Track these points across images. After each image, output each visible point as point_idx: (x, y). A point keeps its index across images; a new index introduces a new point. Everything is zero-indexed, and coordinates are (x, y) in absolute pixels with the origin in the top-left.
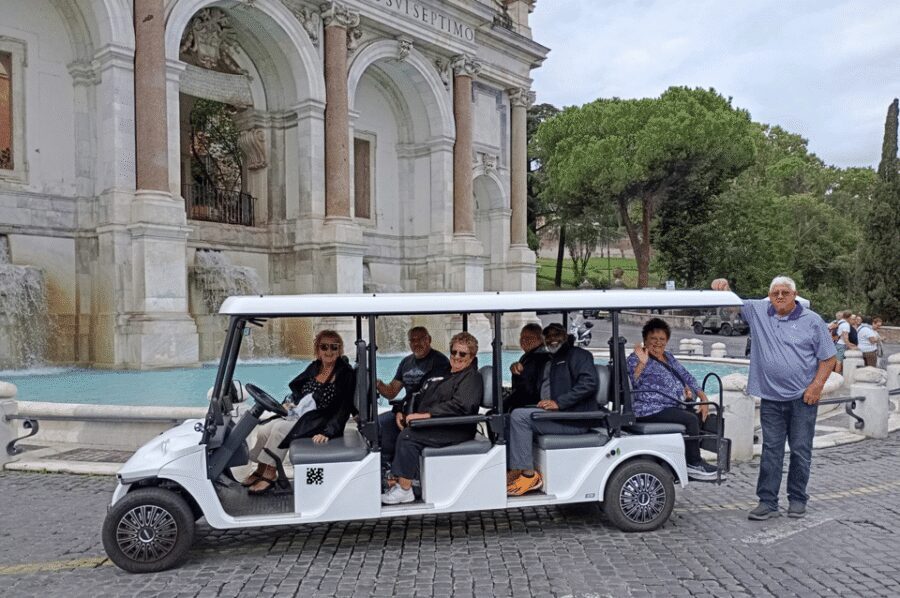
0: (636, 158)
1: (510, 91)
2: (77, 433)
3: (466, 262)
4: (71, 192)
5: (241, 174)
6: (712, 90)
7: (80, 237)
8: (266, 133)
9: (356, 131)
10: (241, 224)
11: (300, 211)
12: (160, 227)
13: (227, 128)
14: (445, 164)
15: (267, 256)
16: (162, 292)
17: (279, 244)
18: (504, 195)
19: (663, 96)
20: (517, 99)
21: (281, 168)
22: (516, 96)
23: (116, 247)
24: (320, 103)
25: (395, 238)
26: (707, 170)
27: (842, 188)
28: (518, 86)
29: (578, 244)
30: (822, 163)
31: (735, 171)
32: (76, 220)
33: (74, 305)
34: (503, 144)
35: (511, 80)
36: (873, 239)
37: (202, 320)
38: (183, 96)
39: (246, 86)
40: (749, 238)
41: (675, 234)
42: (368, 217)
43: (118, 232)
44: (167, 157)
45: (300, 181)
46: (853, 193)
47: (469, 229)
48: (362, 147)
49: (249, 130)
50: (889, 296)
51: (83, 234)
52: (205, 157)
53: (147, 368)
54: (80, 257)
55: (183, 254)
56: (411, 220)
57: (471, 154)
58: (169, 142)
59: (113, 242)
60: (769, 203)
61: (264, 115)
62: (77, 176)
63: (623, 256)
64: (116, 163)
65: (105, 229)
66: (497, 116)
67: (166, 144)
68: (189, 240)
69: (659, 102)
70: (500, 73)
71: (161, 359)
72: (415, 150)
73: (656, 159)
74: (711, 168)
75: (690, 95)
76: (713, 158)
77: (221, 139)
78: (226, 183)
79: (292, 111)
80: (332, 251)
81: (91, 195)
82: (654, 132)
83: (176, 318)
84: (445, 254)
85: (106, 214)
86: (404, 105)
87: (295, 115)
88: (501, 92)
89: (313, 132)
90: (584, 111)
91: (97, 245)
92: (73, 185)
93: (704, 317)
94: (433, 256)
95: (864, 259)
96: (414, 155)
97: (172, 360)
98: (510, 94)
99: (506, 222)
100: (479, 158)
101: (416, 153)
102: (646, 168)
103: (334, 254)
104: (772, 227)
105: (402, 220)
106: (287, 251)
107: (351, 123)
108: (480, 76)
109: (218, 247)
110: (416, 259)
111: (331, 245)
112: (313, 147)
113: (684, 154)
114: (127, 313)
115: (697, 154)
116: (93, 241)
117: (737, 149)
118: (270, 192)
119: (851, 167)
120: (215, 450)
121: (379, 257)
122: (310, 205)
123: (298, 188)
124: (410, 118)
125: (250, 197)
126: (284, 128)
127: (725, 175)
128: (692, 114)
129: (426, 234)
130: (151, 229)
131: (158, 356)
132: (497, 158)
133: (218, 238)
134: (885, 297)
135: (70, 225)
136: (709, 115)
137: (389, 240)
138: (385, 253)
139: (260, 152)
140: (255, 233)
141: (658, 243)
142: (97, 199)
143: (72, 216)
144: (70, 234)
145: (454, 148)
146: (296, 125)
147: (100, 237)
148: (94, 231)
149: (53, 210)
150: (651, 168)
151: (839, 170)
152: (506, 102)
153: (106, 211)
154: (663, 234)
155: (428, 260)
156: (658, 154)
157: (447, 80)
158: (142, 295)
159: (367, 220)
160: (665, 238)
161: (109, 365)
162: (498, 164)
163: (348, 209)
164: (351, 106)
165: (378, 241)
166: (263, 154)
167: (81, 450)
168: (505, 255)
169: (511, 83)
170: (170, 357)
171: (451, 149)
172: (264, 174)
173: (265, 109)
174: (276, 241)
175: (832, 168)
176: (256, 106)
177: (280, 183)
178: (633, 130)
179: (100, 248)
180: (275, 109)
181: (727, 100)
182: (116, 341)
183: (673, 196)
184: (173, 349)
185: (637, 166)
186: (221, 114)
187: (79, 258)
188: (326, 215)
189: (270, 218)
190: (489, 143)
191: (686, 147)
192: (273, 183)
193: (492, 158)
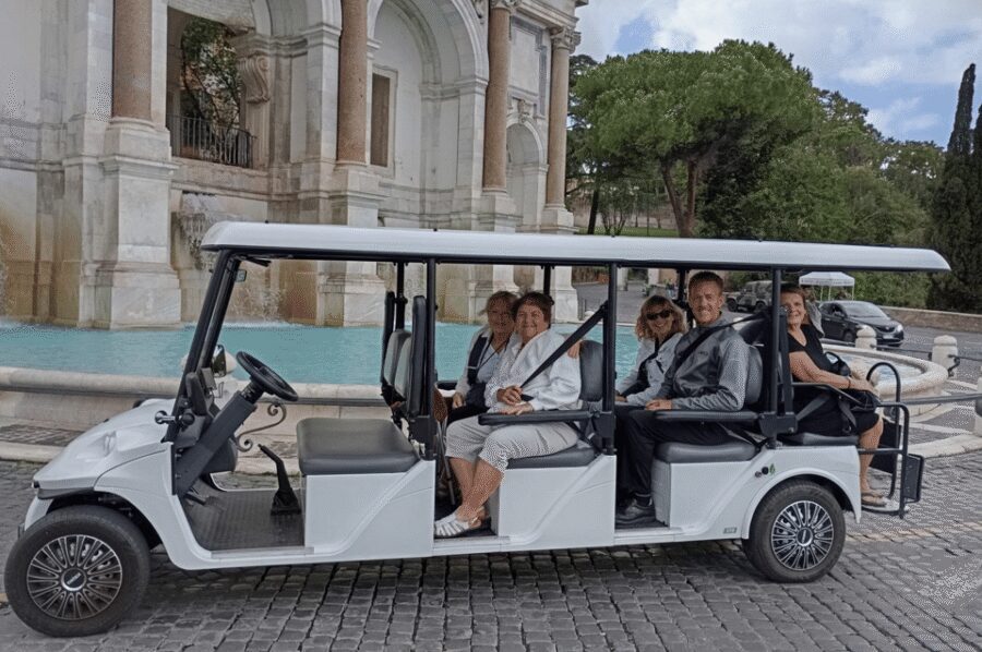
0: (684, 115)
1: (552, 30)
2: (13, 404)
3: (496, 221)
4: (34, 118)
5: (239, 112)
6: (771, 45)
7: (43, 170)
8: (270, 62)
9: (374, 65)
10: (237, 165)
11: (307, 152)
12: (139, 162)
13: (225, 59)
14: (476, 108)
15: (266, 204)
16: (139, 240)
17: (280, 191)
18: (540, 148)
19: (717, 49)
20: (560, 39)
21: (285, 103)
22: (558, 36)
23: (85, 183)
24: (335, 28)
25: (415, 190)
26: (762, 133)
27: (898, 162)
28: (561, 25)
29: (611, 210)
30: (879, 135)
31: (790, 137)
32: (39, 151)
33: (33, 250)
34: (542, 90)
35: (554, 18)
36: (940, 216)
37: (186, 274)
38: (171, 12)
39: (248, 5)
40: (804, 210)
41: (722, 204)
42: (386, 165)
43: (88, 165)
44: (150, 80)
45: (308, 119)
46: (911, 168)
47: (500, 184)
48: (381, 84)
49: (250, 57)
50: (955, 279)
51: (47, 167)
52: (198, 90)
53: (117, 327)
54: (43, 194)
55: (166, 195)
56: (434, 171)
57: (506, 98)
58: (153, 64)
59: (81, 178)
60: (826, 174)
61: (268, 41)
62: (42, 99)
63: (659, 226)
64: (88, 84)
65: (72, 161)
66: (537, 57)
67: (150, 64)
68: (173, 181)
69: (713, 55)
70: (541, 8)
71: (135, 317)
72: (440, 91)
73: (707, 118)
74: (765, 133)
75: (747, 50)
76: (770, 120)
77: (217, 71)
78: (221, 122)
79: (301, 36)
80: (343, 200)
81: (58, 122)
82: (707, 88)
83: (154, 269)
84: (473, 211)
85: (75, 145)
86: (431, 41)
87: (305, 41)
88: (541, 30)
89: (325, 62)
90: (630, 62)
91: (63, 181)
92: (37, 109)
93: (738, 293)
94: (458, 213)
95: (929, 239)
96: (440, 97)
97: (148, 319)
98: (552, 34)
99: (542, 179)
100: (514, 104)
101: (442, 94)
102: (696, 128)
103: (345, 204)
104: (830, 199)
105: (423, 172)
106: (290, 199)
107: (370, 55)
108: (520, 11)
109: (208, 190)
110: (438, 215)
111: (343, 194)
112: (324, 80)
113: (738, 114)
114: (96, 262)
115: (753, 114)
116: (59, 176)
117: (794, 112)
118: (272, 130)
119: (911, 140)
120: (186, 450)
121: (395, 212)
122: (319, 147)
123: (305, 125)
124: (438, 54)
125: (248, 134)
126: (291, 56)
127: (779, 139)
128: (749, 70)
129: (451, 187)
130: (127, 163)
131: (131, 314)
132: (535, 105)
133: (209, 180)
134: (950, 281)
135: (33, 156)
136: (767, 72)
137: (407, 192)
138: (403, 207)
139: (261, 83)
140: (254, 177)
141: (702, 213)
142: (65, 127)
143: (34, 145)
144: (32, 167)
145: (487, 91)
146: (305, 53)
147: (67, 170)
148: (60, 164)
149: (12, 137)
150: (701, 128)
151: (898, 143)
152: (546, 42)
153: (74, 141)
154: (707, 202)
155: (452, 217)
156: (710, 113)
157: (481, 12)
158: (113, 240)
159: (383, 168)
160: (710, 207)
161: (72, 322)
162: (535, 113)
163: (363, 153)
164: (370, 34)
165: (395, 193)
166: (266, 86)
167: (16, 426)
168: (539, 216)
169: (554, 21)
170: (146, 315)
171: (483, 91)
172: (265, 110)
173: (269, 34)
174: (277, 188)
175: (891, 140)
176: (259, 30)
177: (285, 121)
178: (682, 85)
179: (66, 184)
180: (282, 34)
181: (787, 58)
182: (81, 294)
183: (722, 160)
184: (150, 306)
185: (687, 126)
186: (219, 42)
187: (42, 196)
188: (337, 159)
189: (271, 160)
190: (525, 88)
191: (741, 106)
192: (277, 119)
193: (529, 105)
